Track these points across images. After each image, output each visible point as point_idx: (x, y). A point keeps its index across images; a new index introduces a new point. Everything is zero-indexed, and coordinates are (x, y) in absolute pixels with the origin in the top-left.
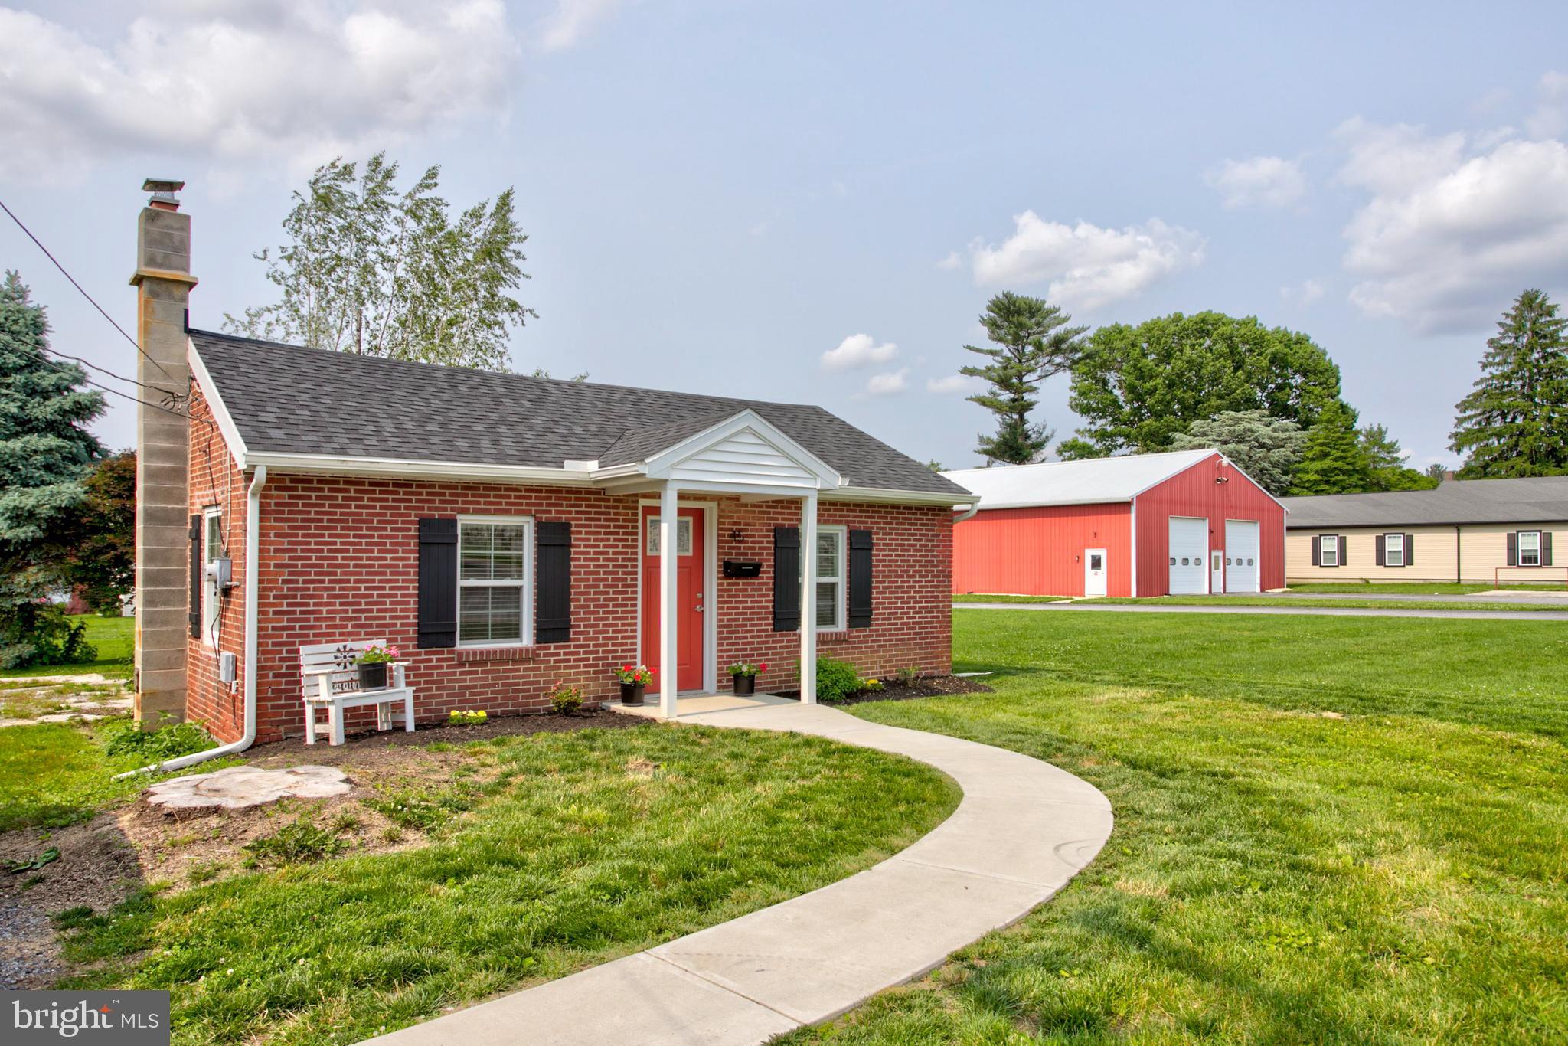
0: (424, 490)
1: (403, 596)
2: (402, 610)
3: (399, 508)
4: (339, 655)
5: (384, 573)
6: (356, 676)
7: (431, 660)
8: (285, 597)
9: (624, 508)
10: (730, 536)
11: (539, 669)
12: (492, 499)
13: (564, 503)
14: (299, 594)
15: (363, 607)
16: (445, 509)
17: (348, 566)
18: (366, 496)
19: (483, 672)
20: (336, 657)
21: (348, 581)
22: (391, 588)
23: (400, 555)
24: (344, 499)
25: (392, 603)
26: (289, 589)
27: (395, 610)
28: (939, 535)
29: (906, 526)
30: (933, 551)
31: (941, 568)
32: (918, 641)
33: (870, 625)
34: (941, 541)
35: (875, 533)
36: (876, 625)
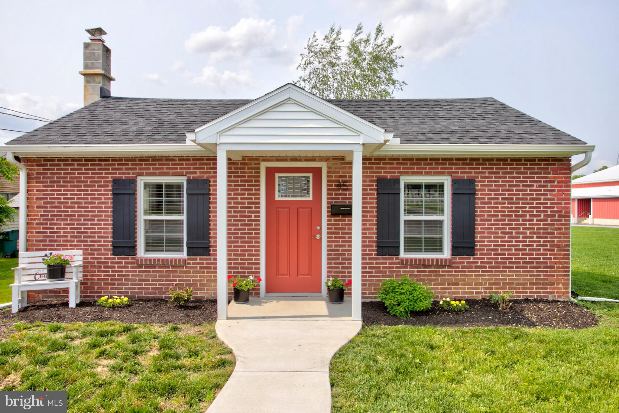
0: (116, 163)
1: (105, 224)
2: (104, 233)
3: (102, 174)
4: (46, 258)
5: (94, 212)
6: (45, 271)
7: (121, 263)
8: (42, 224)
9: (249, 168)
10: (337, 186)
11: (190, 272)
12: (157, 166)
13: (206, 167)
14: (49, 222)
15: (83, 230)
16: (129, 173)
17: (74, 207)
18: (83, 168)
19: (153, 272)
20: (43, 259)
21: (74, 216)
22: (98, 220)
23: (103, 201)
24: (72, 169)
25: (99, 229)
26: (44, 220)
27: (100, 233)
28: (554, 182)
29: (515, 175)
30: (547, 195)
31: (555, 209)
32: (528, 269)
33: (474, 254)
34: (556, 186)
35: (480, 181)
36: (481, 254)
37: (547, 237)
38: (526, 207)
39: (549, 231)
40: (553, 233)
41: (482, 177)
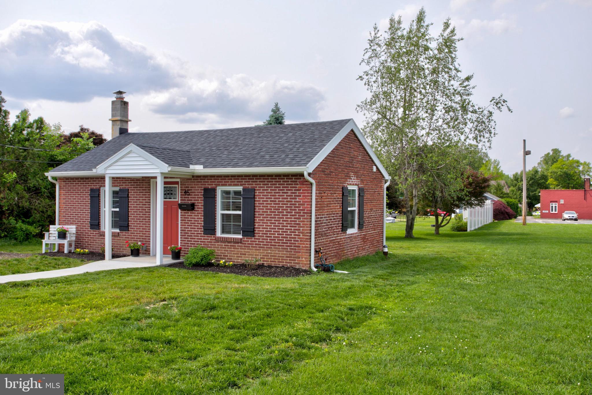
0: (92, 180)
1: (87, 213)
2: (87, 217)
3: (86, 186)
5: (84, 206)
7: (94, 233)
9: (145, 183)
10: (185, 193)
11: (120, 240)
14: (67, 211)
16: (97, 186)
17: (76, 203)
18: (80, 183)
21: (76, 208)
22: (85, 210)
23: (87, 200)
24: (75, 184)
25: (85, 215)
26: (65, 210)
28: (300, 190)
29: (278, 186)
30: (296, 199)
31: (301, 208)
32: (285, 247)
33: (254, 236)
34: (302, 193)
35: (258, 190)
36: (258, 236)
37: (296, 227)
38: (284, 207)
39: (297, 222)
40: (300, 224)
41: (259, 187)
